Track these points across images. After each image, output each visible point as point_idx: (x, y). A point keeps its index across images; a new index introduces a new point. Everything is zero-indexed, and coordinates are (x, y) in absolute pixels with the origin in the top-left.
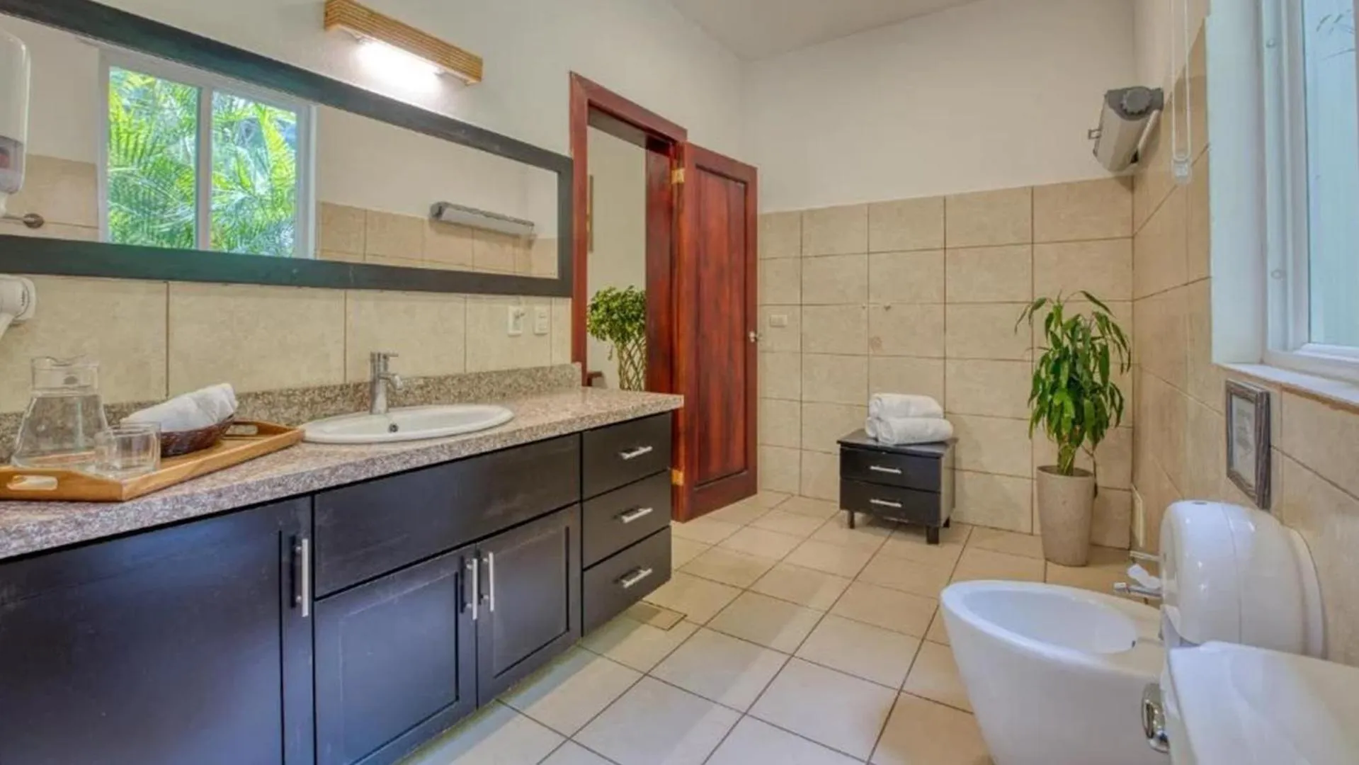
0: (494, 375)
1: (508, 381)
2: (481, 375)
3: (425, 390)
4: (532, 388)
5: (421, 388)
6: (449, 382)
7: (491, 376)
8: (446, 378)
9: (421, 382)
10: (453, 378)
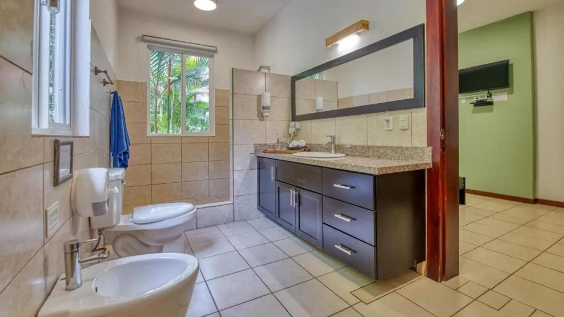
0: (375, 148)
1: (382, 151)
2: (370, 147)
3: (352, 149)
4: (395, 157)
5: (350, 148)
6: (358, 148)
7: (374, 147)
8: (357, 146)
9: (350, 146)
10: (360, 146)
